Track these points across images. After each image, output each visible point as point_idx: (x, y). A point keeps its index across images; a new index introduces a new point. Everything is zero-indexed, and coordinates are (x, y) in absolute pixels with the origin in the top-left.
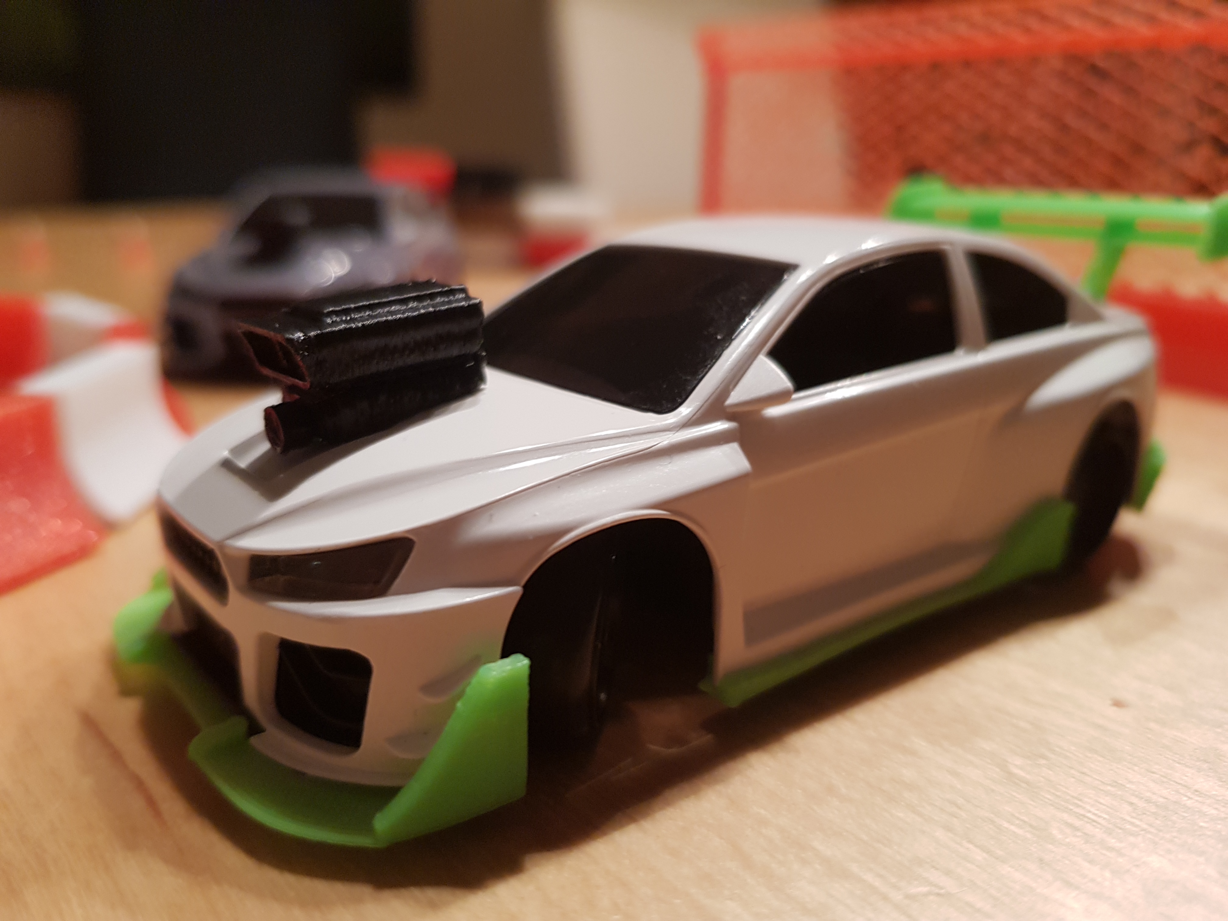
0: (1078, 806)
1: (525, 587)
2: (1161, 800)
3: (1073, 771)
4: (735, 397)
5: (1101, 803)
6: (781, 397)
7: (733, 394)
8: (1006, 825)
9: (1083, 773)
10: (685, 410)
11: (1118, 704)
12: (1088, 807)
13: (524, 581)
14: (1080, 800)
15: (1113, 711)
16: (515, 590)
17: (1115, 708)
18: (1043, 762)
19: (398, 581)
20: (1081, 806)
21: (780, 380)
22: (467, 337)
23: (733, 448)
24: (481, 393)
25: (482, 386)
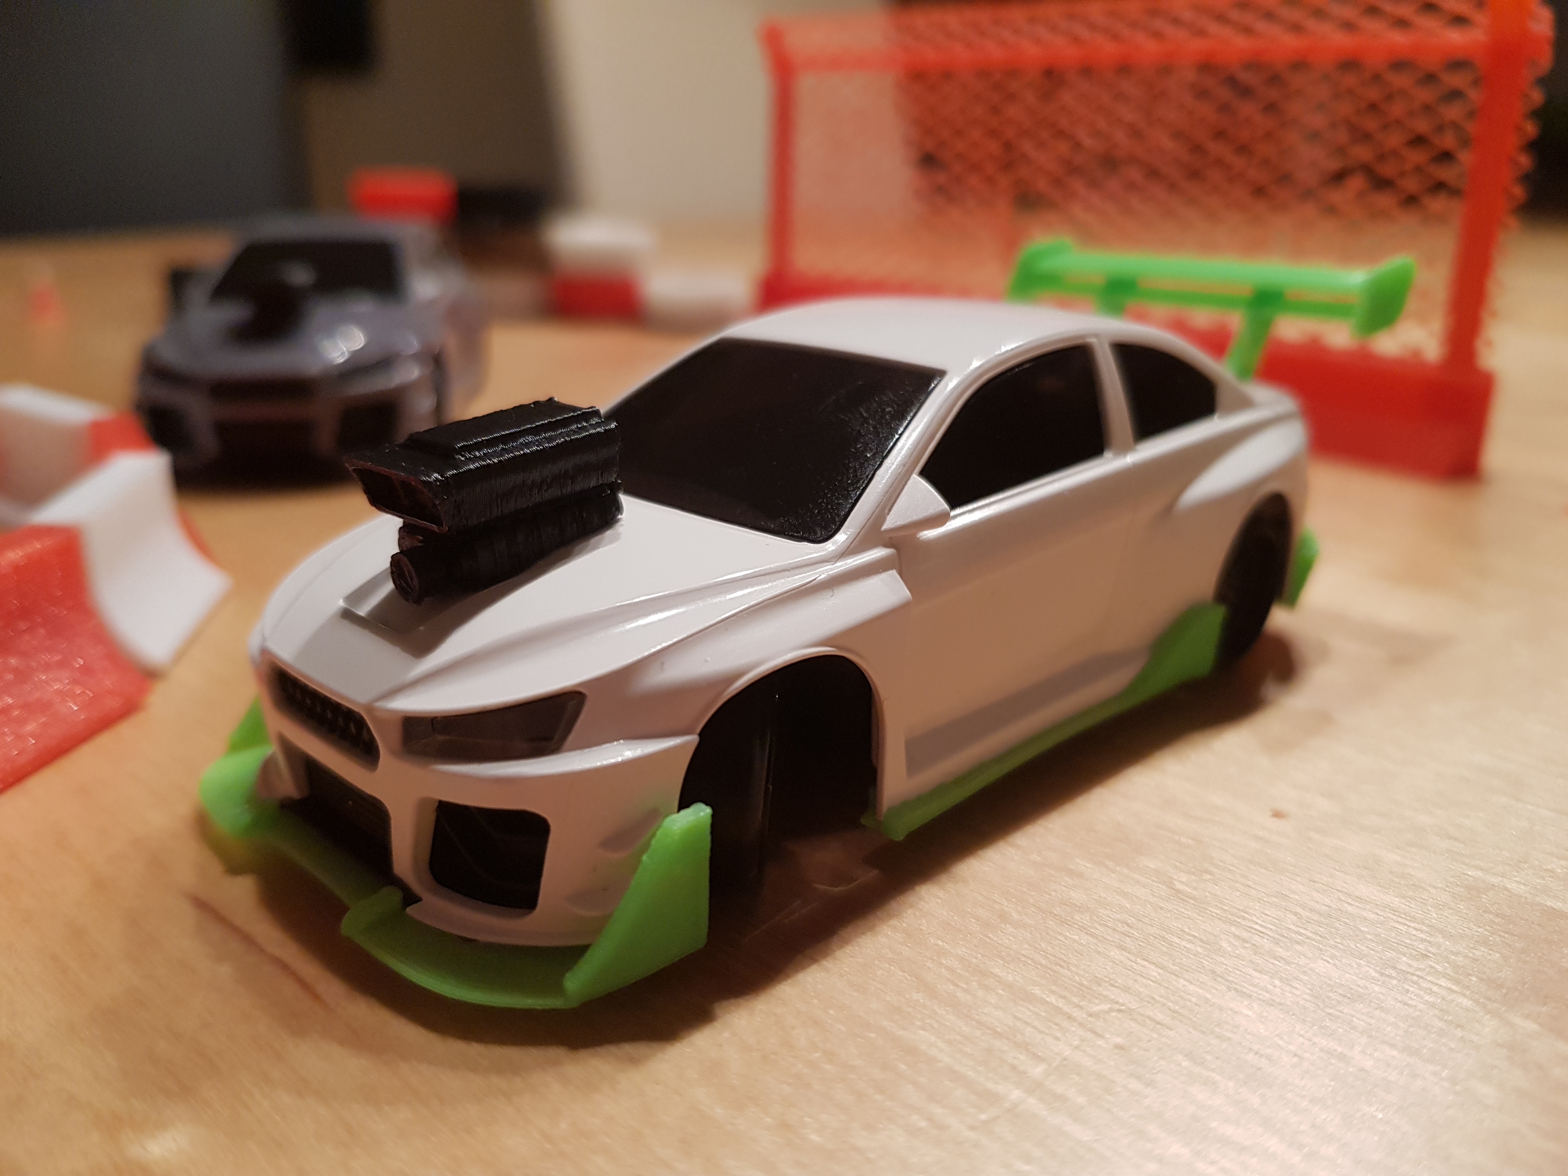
0: (1244, 918)
1: (701, 735)
2: (1324, 908)
3: (1237, 885)
4: (891, 522)
5: (1266, 914)
6: (940, 519)
7: (889, 518)
8: (1177, 940)
9: (1248, 886)
10: (841, 537)
11: (1277, 815)
12: (1255, 919)
13: (699, 730)
14: (1247, 913)
15: (1274, 823)
16: (692, 739)
17: (1275, 819)
18: (1209, 877)
19: (571, 738)
20: (1248, 919)
21: (936, 502)
22: (604, 466)
23: (892, 575)
24: (619, 524)
25: (620, 517)
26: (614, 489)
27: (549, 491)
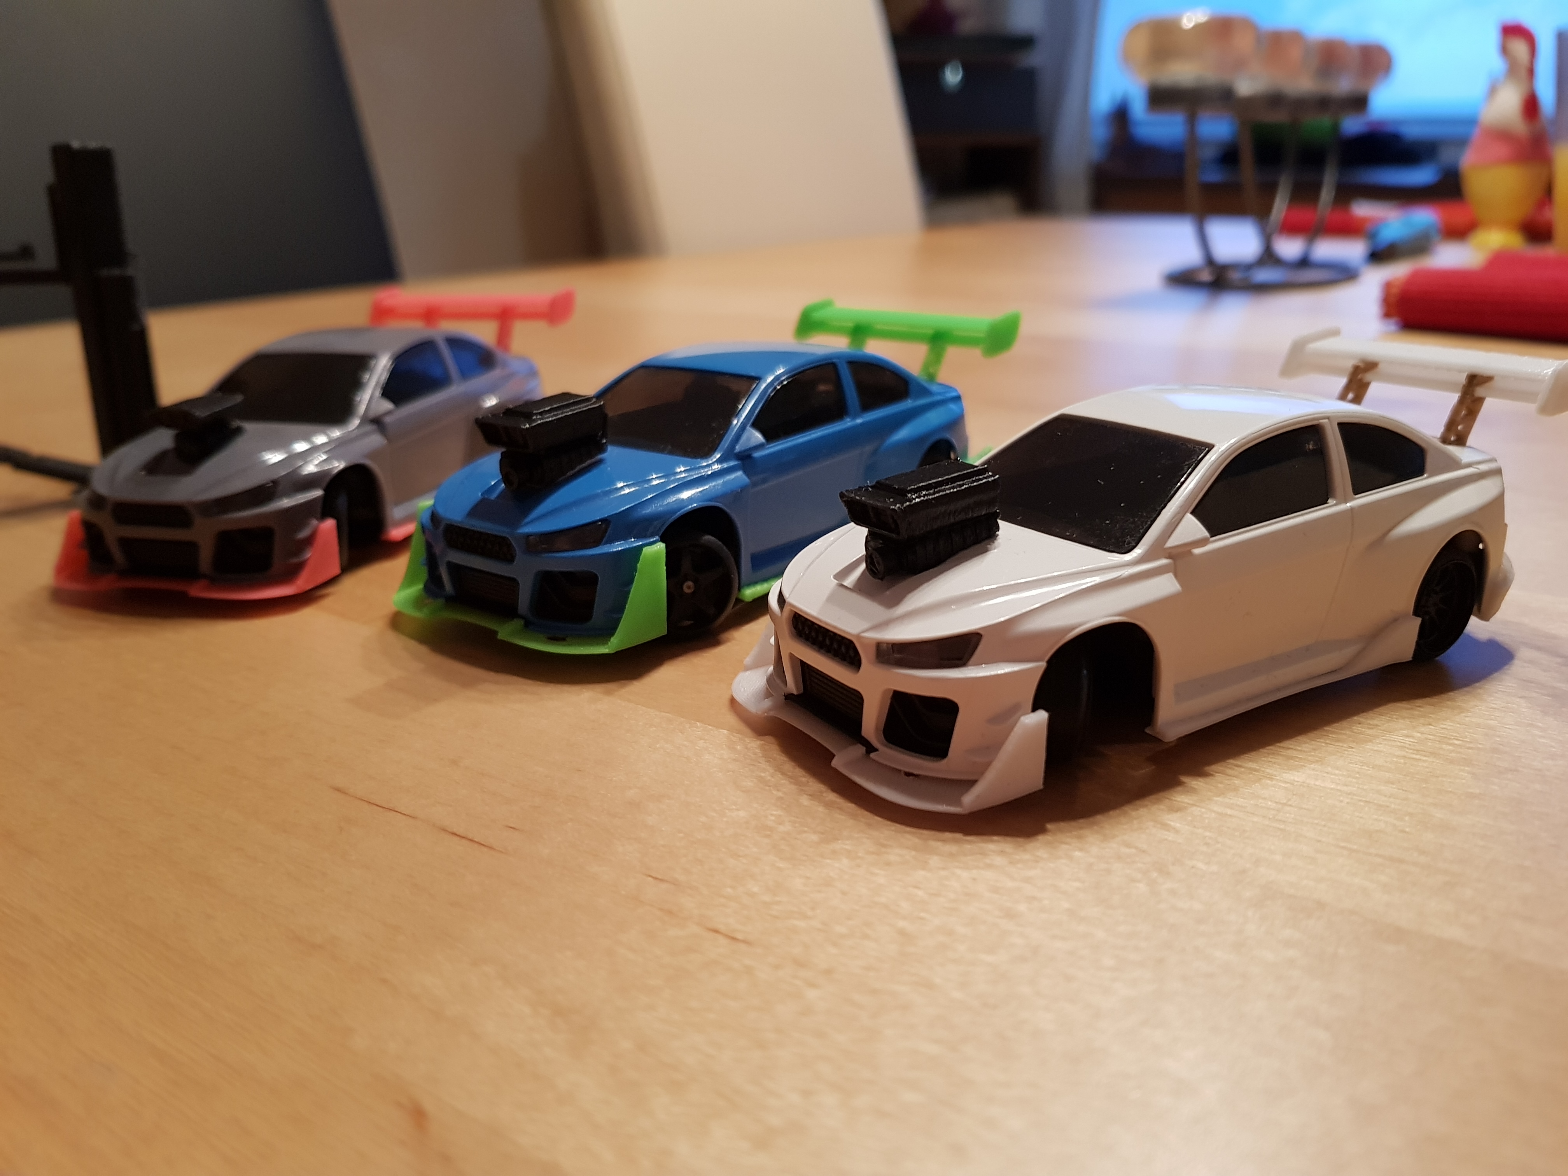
1: (1049, 662)
4: (1172, 542)
6: (1204, 543)
7: (1169, 541)
10: (1137, 552)
13: (1047, 659)
16: (1043, 665)
19: (973, 659)
21: (1201, 531)
22: (991, 503)
23: (1170, 576)
24: (998, 538)
25: (997, 533)
26: (995, 516)
27: (959, 516)
